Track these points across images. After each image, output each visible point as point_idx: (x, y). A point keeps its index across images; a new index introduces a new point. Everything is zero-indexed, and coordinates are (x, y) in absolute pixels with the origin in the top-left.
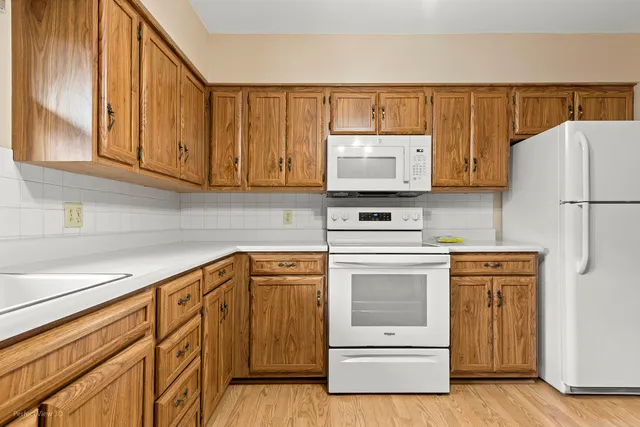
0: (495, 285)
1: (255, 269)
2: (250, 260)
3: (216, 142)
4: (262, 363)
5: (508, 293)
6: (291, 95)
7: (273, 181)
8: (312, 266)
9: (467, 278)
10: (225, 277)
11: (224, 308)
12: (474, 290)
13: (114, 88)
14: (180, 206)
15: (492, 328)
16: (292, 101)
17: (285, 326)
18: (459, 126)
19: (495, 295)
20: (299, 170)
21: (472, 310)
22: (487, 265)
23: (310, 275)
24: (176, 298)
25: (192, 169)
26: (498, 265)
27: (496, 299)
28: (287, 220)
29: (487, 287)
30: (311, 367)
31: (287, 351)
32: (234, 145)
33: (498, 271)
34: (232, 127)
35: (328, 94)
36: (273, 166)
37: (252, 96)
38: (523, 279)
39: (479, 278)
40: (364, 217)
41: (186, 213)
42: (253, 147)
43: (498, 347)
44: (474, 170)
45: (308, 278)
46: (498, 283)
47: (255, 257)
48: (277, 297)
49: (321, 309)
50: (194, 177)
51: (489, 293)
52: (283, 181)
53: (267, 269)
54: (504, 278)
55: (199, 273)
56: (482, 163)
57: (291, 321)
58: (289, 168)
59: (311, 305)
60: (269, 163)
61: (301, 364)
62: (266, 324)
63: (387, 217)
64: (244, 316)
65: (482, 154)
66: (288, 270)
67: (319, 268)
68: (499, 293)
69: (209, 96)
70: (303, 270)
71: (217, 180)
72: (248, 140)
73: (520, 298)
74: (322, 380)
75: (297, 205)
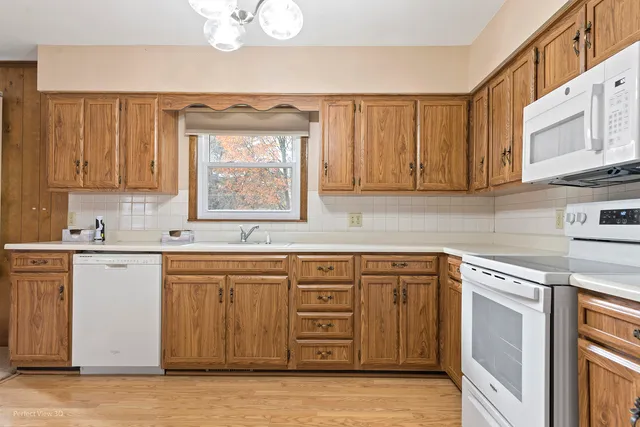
6: (512, 70)
10: (409, 269)
14: (494, 210)
40: (607, 218)
47: (449, 261)
52: (506, 176)
53: (452, 273)
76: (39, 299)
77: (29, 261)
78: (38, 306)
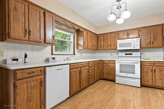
0: (153, 68)
1: (104, 62)
2: (103, 61)
3: (99, 43)
4: (105, 77)
5: (157, 70)
6: (111, 34)
7: (108, 48)
8: (113, 62)
9: (146, 66)
10: (99, 63)
11: (98, 67)
12: (148, 69)
13: (85, 41)
14: (94, 53)
15: (153, 77)
16: (111, 35)
17: (108, 72)
18: (148, 35)
19: (153, 70)
20: (112, 46)
21: (147, 73)
22: (151, 64)
23: (113, 64)
24: (91, 64)
25: (95, 48)
26: (154, 64)
27: (153, 71)
28: (112, 55)
29: (151, 68)
30: (113, 79)
31: (109, 76)
32: (101, 43)
33: (154, 65)
34: (101, 40)
35: (118, 33)
36: (108, 46)
37: (104, 35)
38: (161, 67)
39: (149, 66)
40: (126, 54)
41: (95, 54)
42: (104, 43)
43: (154, 81)
44: (152, 44)
45: (112, 64)
46: (154, 68)
47: (104, 61)
48: (107, 67)
49: (115, 70)
50: (95, 49)
51: (151, 69)
52: (109, 49)
53: (106, 62)
54: (156, 67)
55: (94, 62)
56: (154, 42)
57: (109, 71)
58: (110, 46)
59: (113, 69)
60: (107, 46)
61: (111, 78)
62: (106, 71)
63: (132, 54)
64: (102, 69)
65: (154, 40)
66: (109, 63)
67: (114, 63)
68: (154, 70)
69: (98, 36)
70: (111, 63)
71: (99, 49)
72: (104, 42)
73: (160, 71)
74: (115, 81)
75: (113, 52)
76: (31, 89)
77: (26, 73)
78: (31, 93)
